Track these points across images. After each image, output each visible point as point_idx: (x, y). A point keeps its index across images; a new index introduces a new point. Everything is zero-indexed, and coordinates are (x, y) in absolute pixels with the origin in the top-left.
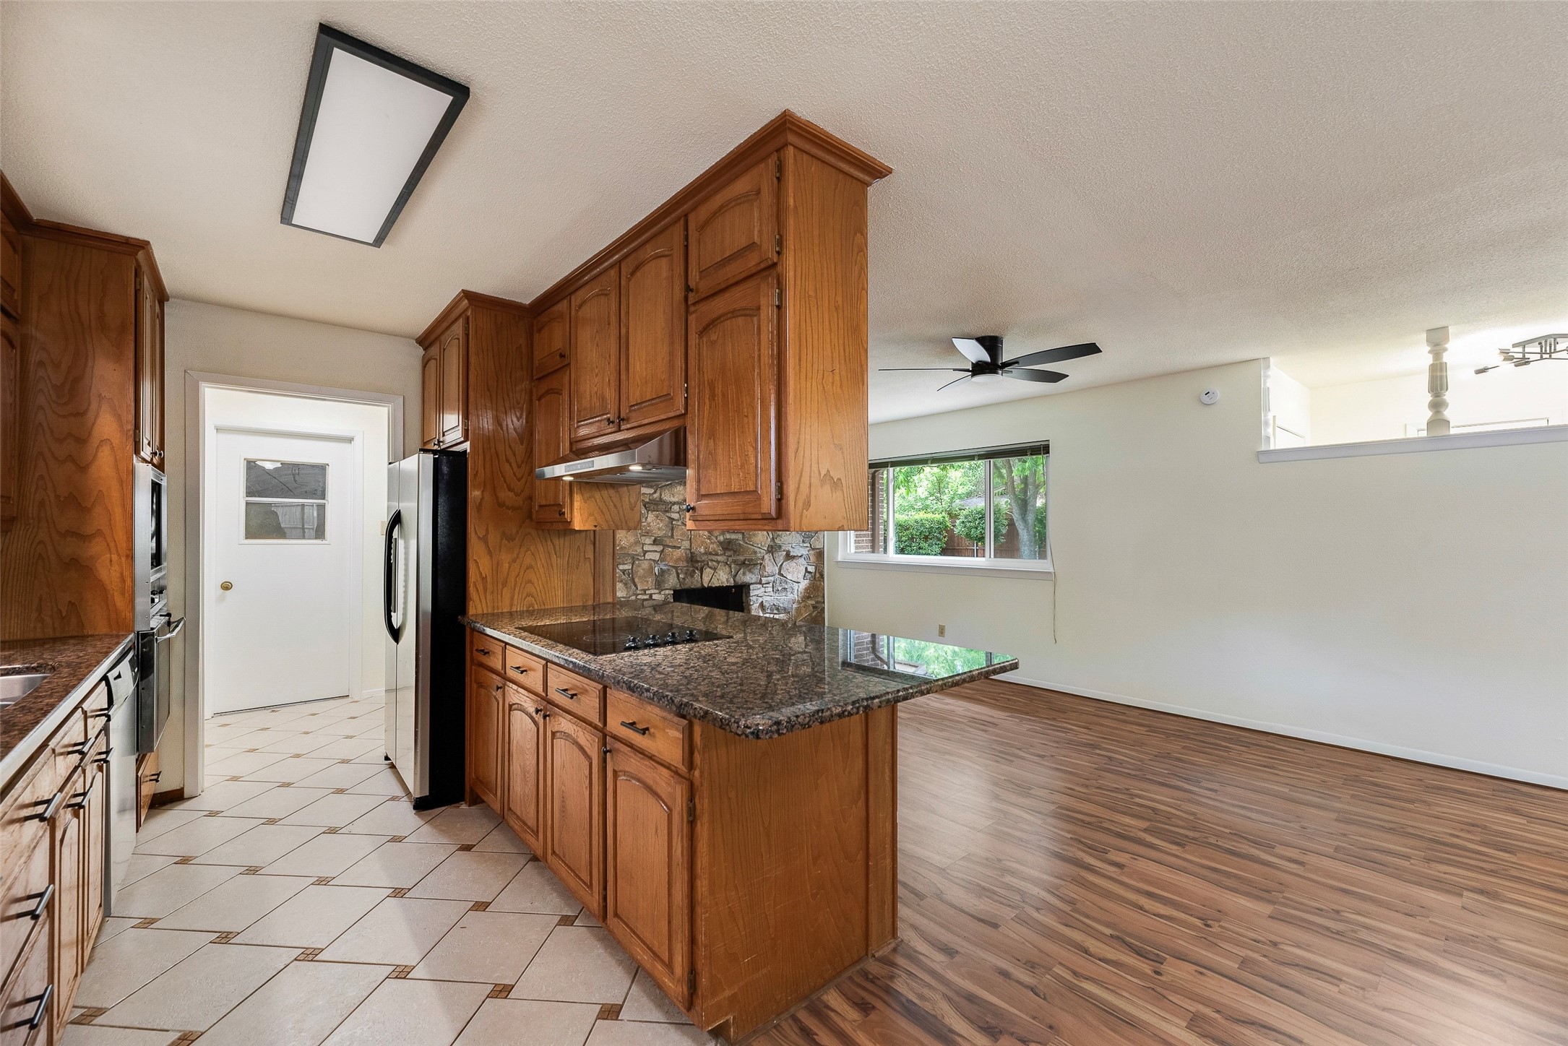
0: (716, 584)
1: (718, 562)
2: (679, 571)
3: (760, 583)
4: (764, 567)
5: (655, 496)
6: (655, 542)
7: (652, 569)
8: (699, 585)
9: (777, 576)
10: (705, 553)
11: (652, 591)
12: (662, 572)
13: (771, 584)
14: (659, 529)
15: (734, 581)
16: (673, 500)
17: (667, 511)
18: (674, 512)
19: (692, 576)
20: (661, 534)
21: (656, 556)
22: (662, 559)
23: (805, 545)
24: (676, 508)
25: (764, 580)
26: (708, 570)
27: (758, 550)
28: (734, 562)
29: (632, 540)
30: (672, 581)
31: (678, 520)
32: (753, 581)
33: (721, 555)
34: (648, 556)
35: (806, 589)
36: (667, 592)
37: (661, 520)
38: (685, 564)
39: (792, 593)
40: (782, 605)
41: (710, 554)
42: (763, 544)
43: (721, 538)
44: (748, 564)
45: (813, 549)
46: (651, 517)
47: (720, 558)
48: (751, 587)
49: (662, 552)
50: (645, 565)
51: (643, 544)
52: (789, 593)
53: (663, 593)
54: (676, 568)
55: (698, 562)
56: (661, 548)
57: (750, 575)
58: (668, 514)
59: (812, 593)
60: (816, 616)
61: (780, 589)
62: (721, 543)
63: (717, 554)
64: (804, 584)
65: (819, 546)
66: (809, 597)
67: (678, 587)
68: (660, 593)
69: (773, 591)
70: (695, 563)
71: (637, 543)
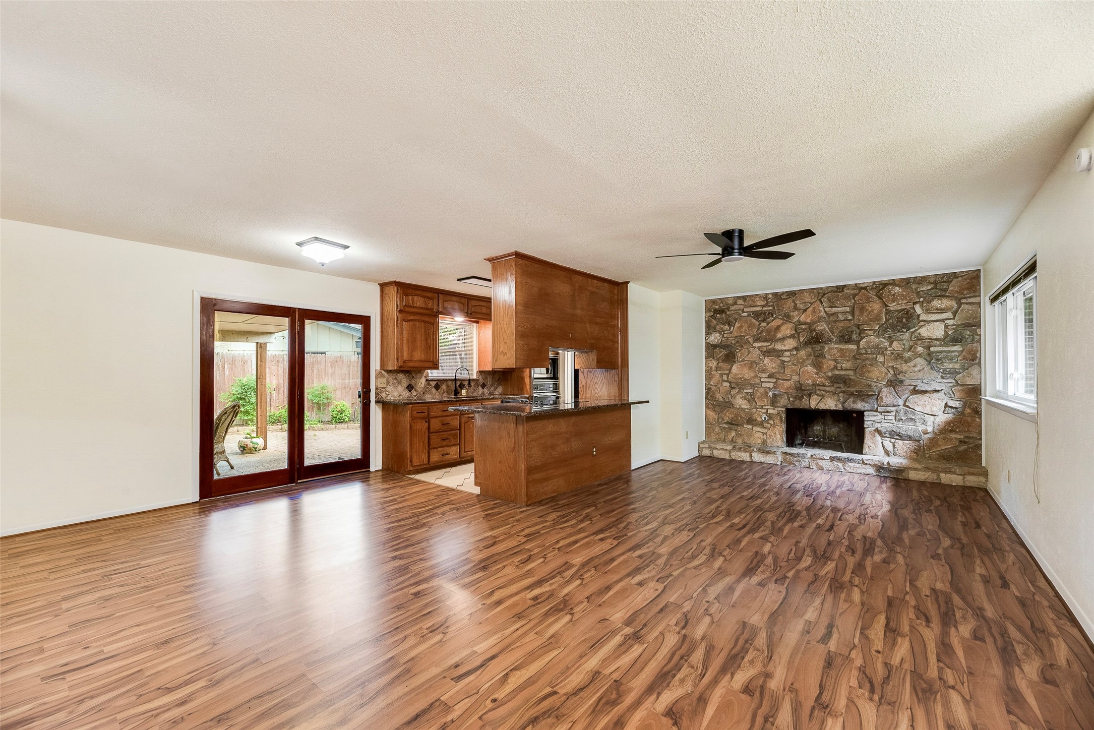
0: (822, 406)
1: (826, 391)
2: (790, 396)
3: (877, 411)
4: (882, 398)
5: (770, 347)
6: (770, 376)
7: (766, 393)
8: (807, 407)
9: (901, 407)
10: (813, 385)
11: (768, 407)
12: (775, 395)
13: (893, 414)
14: (773, 368)
15: (843, 406)
16: (783, 348)
17: (779, 356)
18: (785, 357)
19: (801, 400)
20: (774, 371)
21: (771, 385)
22: (775, 388)
23: (945, 381)
24: (787, 353)
25: (880, 409)
26: (815, 397)
27: (874, 384)
28: (844, 392)
29: (752, 375)
30: (783, 401)
31: (788, 362)
32: (866, 409)
33: (828, 386)
34: (764, 385)
35: (948, 423)
36: (779, 409)
37: (775, 362)
38: (794, 391)
39: (923, 424)
40: (904, 433)
41: (819, 385)
42: (880, 379)
43: (830, 374)
44: (862, 395)
45: (962, 385)
46: (767, 361)
47: (827, 389)
48: (865, 413)
49: (775, 383)
50: (762, 390)
51: (760, 378)
52: (918, 424)
53: (776, 409)
54: (787, 394)
55: (805, 390)
56: (775, 380)
57: (863, 403)
58: (781, 358)
59: (958, 427)
60: (965, 451)
61: (904, 418)
62: (831, 377)
63: (825, 386)
64: (943, 418)
65: (969, 381)
66: (951, 431)
67: (789, 406)
68: (774, 409)
69: (895, 419)
70: (801, 390)
71: (756, 376)
